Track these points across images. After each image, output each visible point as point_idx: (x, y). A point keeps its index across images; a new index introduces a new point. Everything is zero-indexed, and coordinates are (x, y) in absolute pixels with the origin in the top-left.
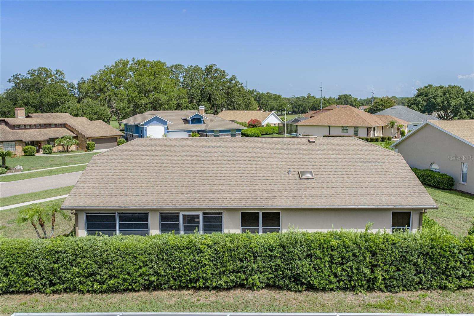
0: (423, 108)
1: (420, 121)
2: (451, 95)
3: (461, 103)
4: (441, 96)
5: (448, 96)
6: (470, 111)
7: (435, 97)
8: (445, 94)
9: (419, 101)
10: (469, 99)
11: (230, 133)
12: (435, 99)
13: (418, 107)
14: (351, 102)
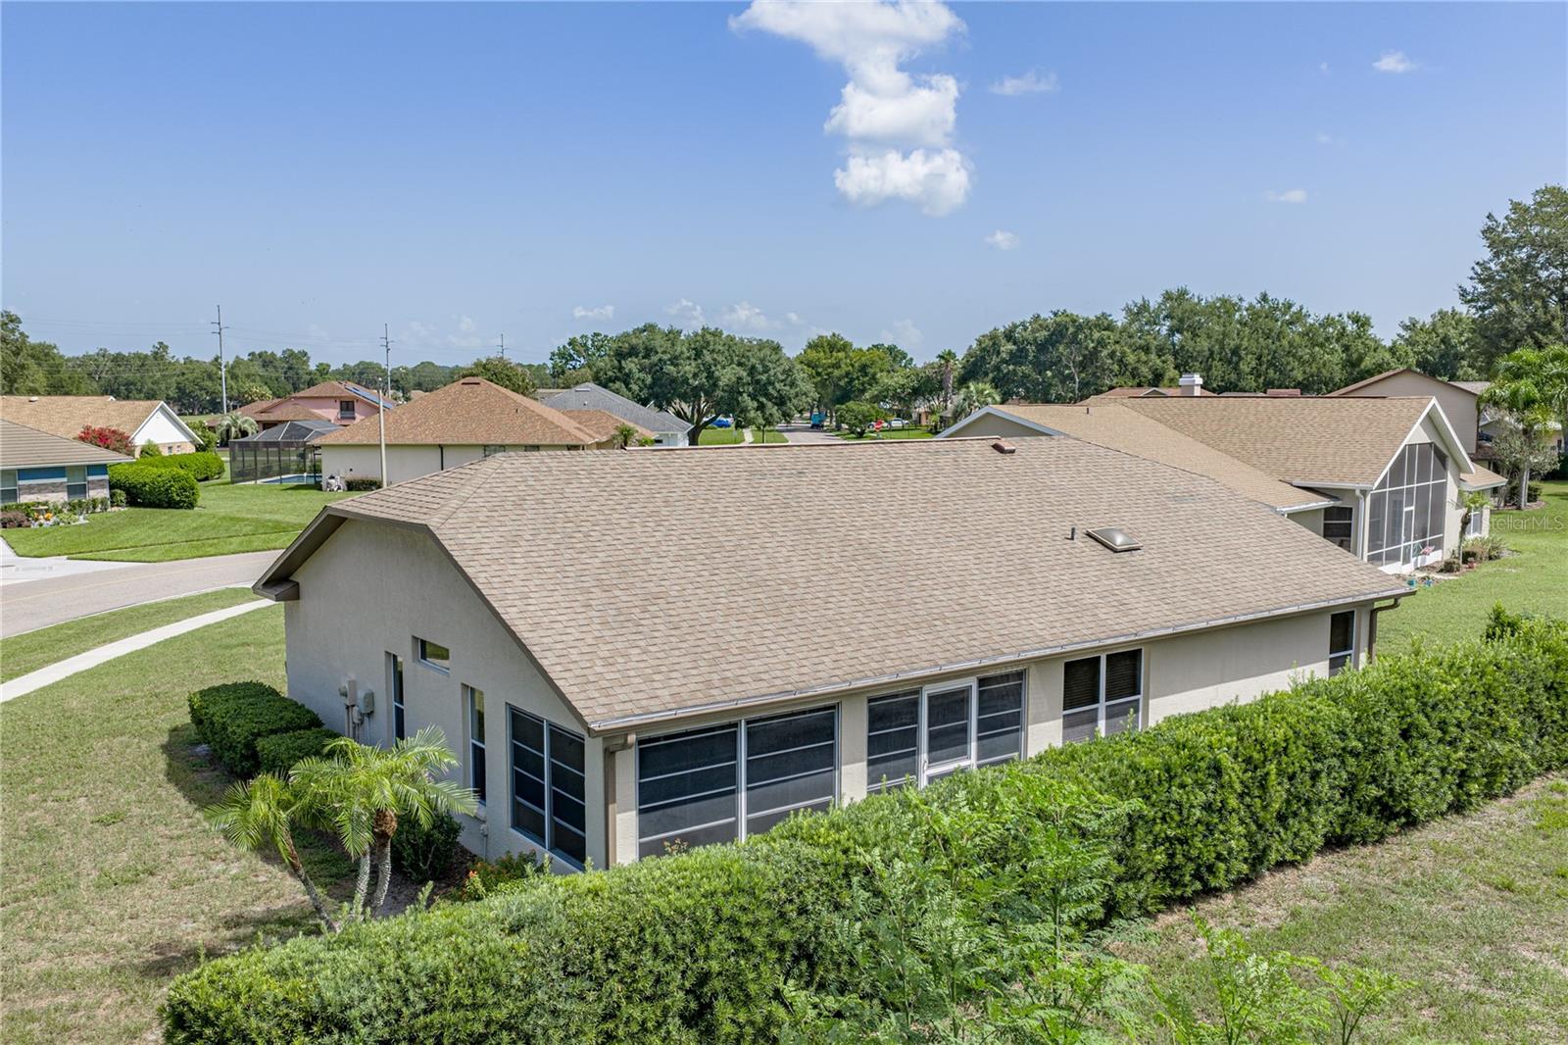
0: (645, 391)
1: (669, 430)
2: (715, 356)
3: (740, 378)
4: (689, 358)
5: (708, 358)
6: (763, 400)
7: (674, 361)
8: (698, 354)
9: (630, 371)
10: (760, 368)
11: (65, 480)
12: (676, 365)
13: (630, 390)
14: (308, 377)
